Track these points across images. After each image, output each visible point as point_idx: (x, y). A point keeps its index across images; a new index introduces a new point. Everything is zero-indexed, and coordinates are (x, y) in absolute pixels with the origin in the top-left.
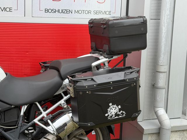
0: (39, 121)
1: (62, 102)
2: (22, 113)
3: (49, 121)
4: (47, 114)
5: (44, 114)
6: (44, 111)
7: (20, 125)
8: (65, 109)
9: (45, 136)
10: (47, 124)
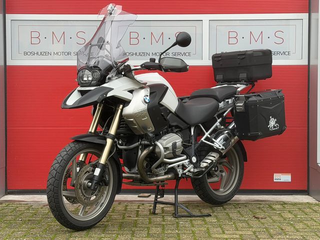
0: (205, 139)
1: (217, 124)
2: (192, 134)
3: (213, 139)
4: (210, 134)
5: (207, 134)
6: (207, 132)
7: (193, 143)
8: (222, 129)
9: (209, 155)
10: (213, 142)
